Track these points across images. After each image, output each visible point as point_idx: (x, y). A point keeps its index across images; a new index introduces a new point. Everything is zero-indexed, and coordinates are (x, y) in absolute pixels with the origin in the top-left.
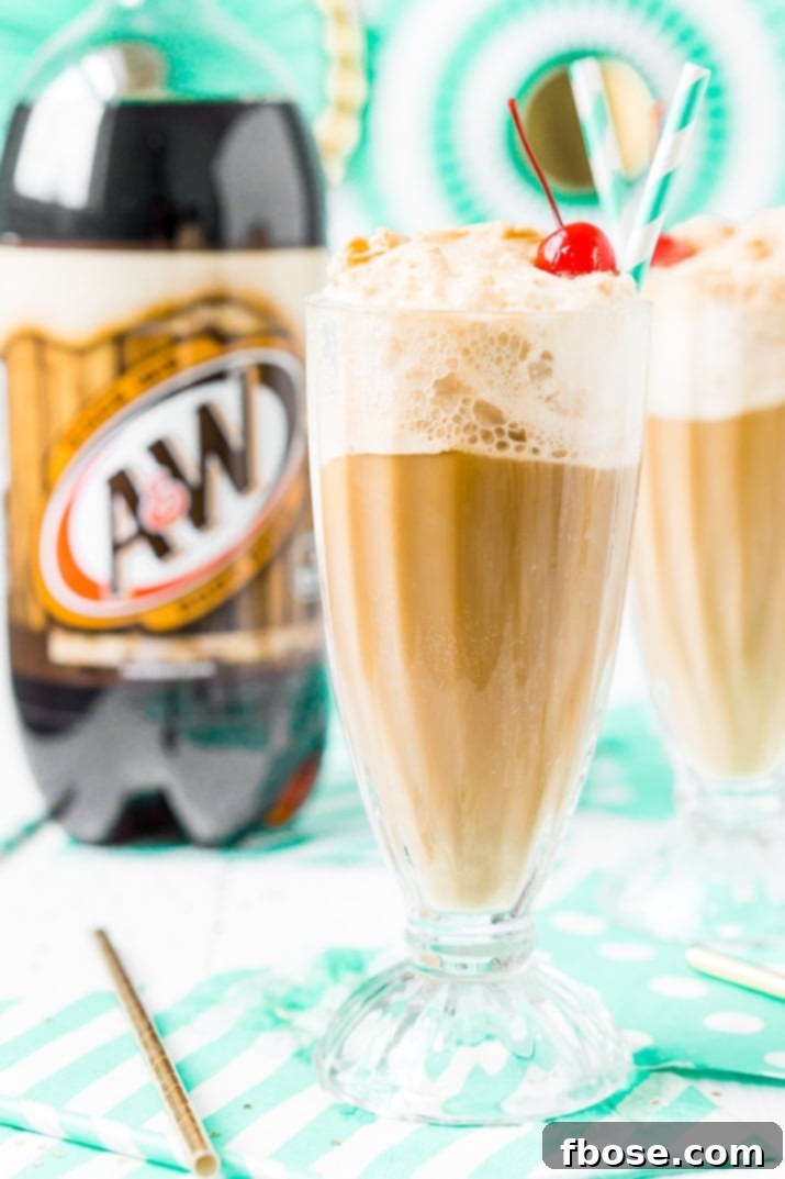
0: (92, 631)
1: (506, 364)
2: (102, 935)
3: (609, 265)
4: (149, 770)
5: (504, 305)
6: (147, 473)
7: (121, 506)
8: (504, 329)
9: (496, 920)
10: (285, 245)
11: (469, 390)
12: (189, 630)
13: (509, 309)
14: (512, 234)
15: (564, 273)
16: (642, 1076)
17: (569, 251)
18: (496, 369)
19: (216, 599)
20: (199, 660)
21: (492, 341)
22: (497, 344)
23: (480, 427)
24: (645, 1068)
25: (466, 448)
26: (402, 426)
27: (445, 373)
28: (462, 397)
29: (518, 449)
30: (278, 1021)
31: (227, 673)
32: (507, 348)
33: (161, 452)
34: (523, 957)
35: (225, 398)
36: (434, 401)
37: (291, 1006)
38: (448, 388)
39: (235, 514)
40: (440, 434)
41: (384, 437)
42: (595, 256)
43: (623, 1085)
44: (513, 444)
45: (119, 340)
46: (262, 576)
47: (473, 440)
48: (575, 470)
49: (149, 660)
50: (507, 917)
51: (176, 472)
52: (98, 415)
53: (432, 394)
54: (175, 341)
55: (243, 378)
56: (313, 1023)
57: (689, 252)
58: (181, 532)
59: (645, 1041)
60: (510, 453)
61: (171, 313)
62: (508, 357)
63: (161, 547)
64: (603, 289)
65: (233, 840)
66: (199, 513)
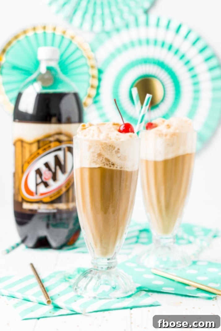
0: (31, 202)
1: (111, 151)
2: (32, 265)
3: (133, 131)
4: (43, 232)
5: (111, 139)
6: (44, 169)
7: (38, 176)
8: (110, 144)
9: (109, 259)
10: (75, 122)
11: (103, 155)
12: (52, 202)
13: (111, 140)
14: (114, 124)
15: (123, 133)
16: (138, 291)
17: (125, 129)
18: (109, 151)
19: (58, 196)
20: (54, 209)
21: (108, 146)
22: (109, 147)
23: (106, 162)
24: (139, 290)
25: (103, 166)
26: (91, 162)
27: (99, 152)
28: (102, 157)
29: (113, 167)
30: (66, 281)
31: (60, 211)
32: (111, 148)
33: (47, 165)
34: (114, 267)
35: (60, 154)
36: (97, 157)
37: (70, 278)
38: (100, 155)
39: (62, 178)
40: (98, 164)
41: (87, 164)
42: (130, 130)
43: (133, 293)
44: (112, 166)
45: (38, 141)
46: (68, 191)
47: (105, 165)
48: (124, 171)
49: (43, 209)
50: (111, 259)
51: (50, 169)
52: (34, 157)
53: (96, 156)
54: (50, 142)
55: (64, 149)
56: (73, 281)
57: (156, 126)
58: (51, 182)
59: (139, 285)
60: (112, 168)
61: (50, 136)
62: (111, 149)
63: (46, 185)
64: (130, 136)
65: (60, 248)
66: (54, 178)
